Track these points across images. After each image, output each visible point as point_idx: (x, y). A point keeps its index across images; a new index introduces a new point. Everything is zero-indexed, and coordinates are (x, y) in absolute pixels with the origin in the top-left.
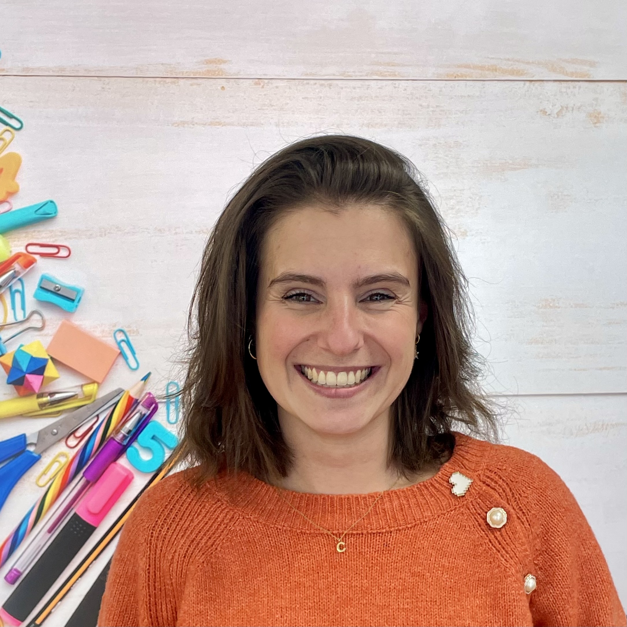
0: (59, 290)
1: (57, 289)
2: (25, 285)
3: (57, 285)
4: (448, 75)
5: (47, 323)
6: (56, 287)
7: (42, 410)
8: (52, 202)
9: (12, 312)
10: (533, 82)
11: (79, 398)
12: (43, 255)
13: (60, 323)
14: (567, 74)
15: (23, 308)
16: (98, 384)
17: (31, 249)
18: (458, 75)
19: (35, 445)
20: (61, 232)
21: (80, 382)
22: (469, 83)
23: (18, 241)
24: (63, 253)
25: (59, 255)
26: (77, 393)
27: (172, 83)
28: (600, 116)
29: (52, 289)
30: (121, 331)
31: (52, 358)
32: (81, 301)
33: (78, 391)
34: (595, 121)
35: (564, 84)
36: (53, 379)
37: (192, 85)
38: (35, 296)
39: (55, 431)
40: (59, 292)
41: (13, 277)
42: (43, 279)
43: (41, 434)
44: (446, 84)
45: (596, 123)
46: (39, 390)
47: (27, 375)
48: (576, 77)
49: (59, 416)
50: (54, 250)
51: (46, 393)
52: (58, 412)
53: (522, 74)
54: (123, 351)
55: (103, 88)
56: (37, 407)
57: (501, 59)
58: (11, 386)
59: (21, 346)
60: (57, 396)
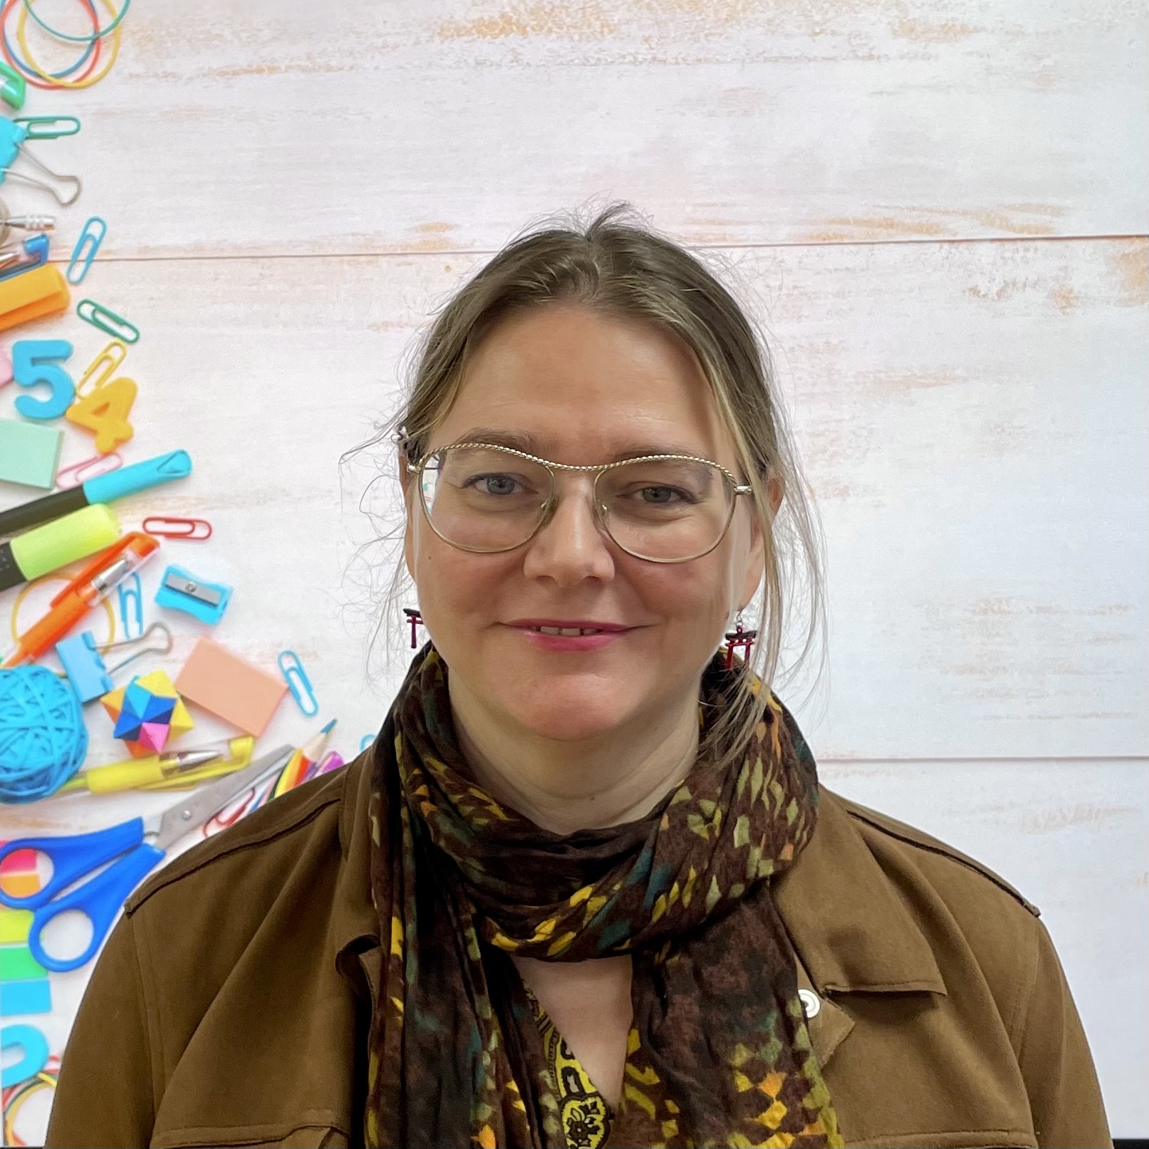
0: (193, 590)
1: (191, 588)
2: (143, 583)
3: (191, 583)
4: (811, 237)
5: (175, 642)
6: (189, 585)
7: (167, 779)
8: (183, 452)
9: (122, 624)
10: (955, 244)
11: (225, 759)
12: (170, 536)
13: (195, 641)
14: (1014, 229)
15: (139, 619)
16: (255, 738)
17: (152, 526)
18: (829, 236)
19: (157, 835)
20: (195, 499)
21: (225, 735)
22: (846, 249)
23: (132, 514)
24: (200, 532)
25: (195, 534)
26: (222, 752)
27: (369, 263)
28: (1072, 295)
29: (183, 588)
30: (289, 653)
31: (183, 698)
32: (228, 608)
33: (223, 749)
34: (1064, 305)
35: (1008, 245)
36: (183, 730)
37: (399, 265)
38: (158, 599)
39: (187, 813)
40: (194, 594)
41: (124, 570)
42: (170, 572)
43: (166, 818)
44: (809, 251)
45: (1065, 307)
46: (163, 747)
47: (145, 725)
48: (1028, 233)
49: (194, 789)
50: (186, 528)
51: (172, 753)
52: (193, 783)
53: (936, 232)
54: (294, 687)
55: (261, 275)
56: (160, 775)
57: (902, 209)
58: (121, 741)
59: (136, 678)
60: (191, 758)
